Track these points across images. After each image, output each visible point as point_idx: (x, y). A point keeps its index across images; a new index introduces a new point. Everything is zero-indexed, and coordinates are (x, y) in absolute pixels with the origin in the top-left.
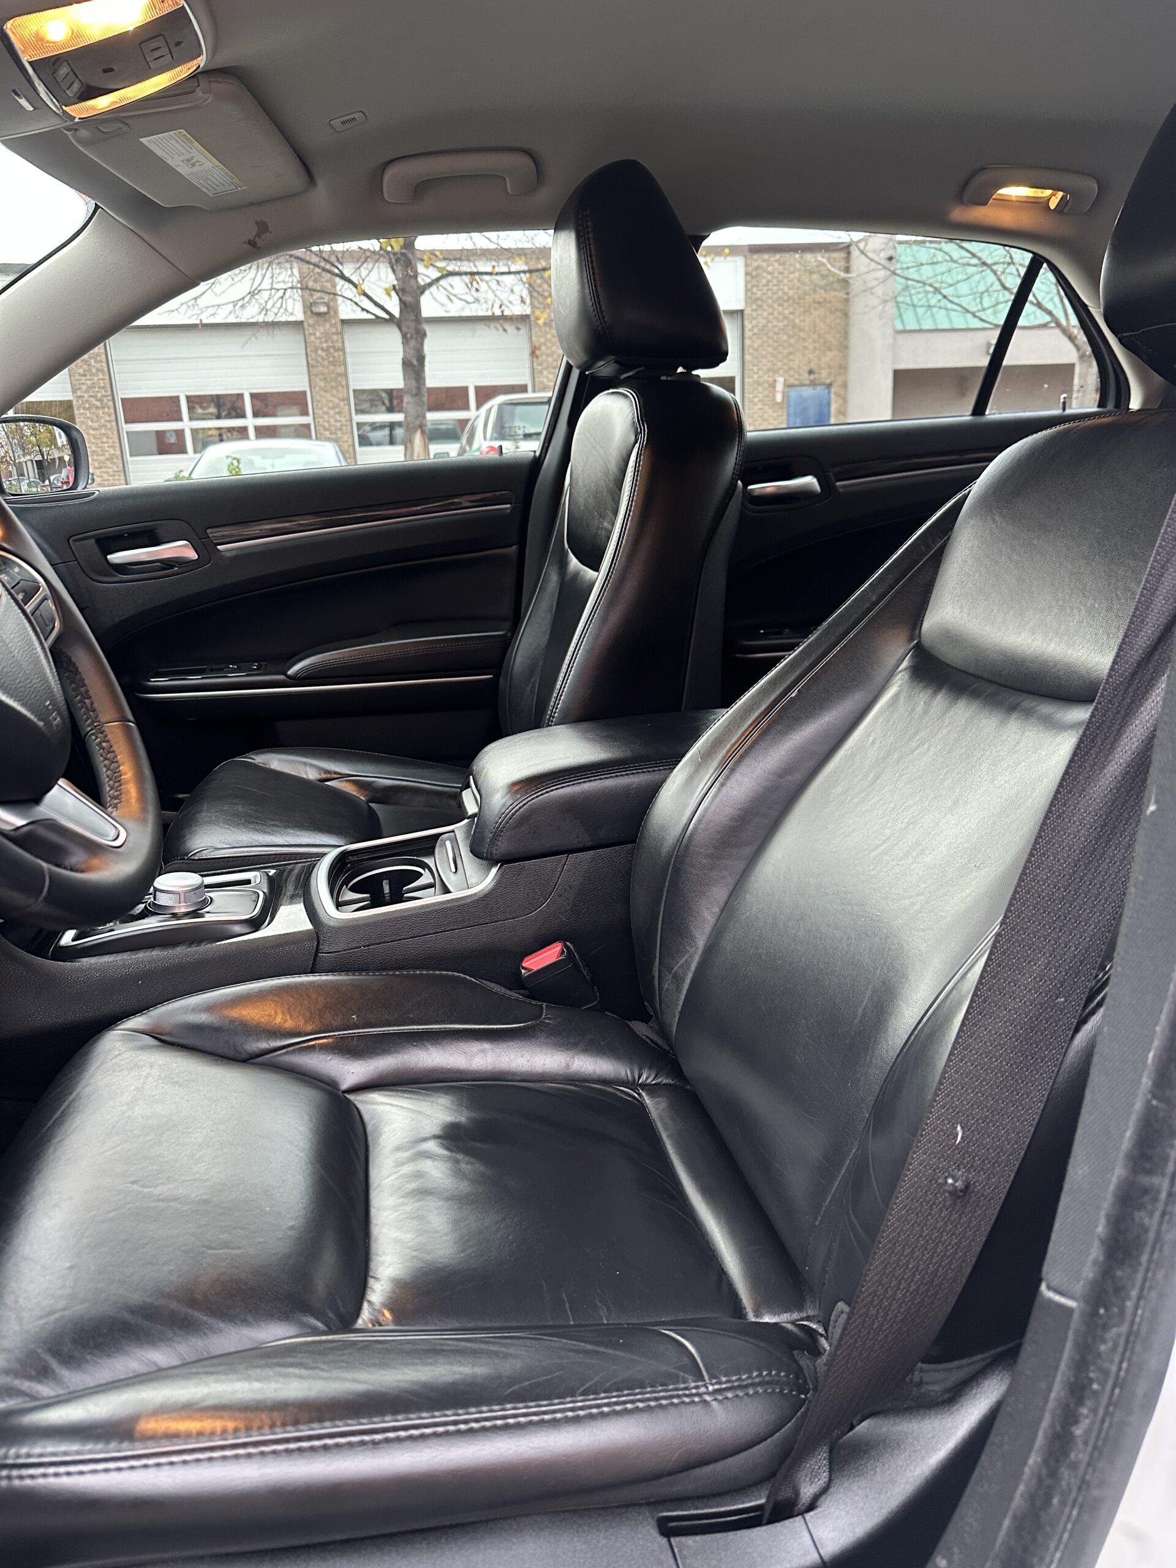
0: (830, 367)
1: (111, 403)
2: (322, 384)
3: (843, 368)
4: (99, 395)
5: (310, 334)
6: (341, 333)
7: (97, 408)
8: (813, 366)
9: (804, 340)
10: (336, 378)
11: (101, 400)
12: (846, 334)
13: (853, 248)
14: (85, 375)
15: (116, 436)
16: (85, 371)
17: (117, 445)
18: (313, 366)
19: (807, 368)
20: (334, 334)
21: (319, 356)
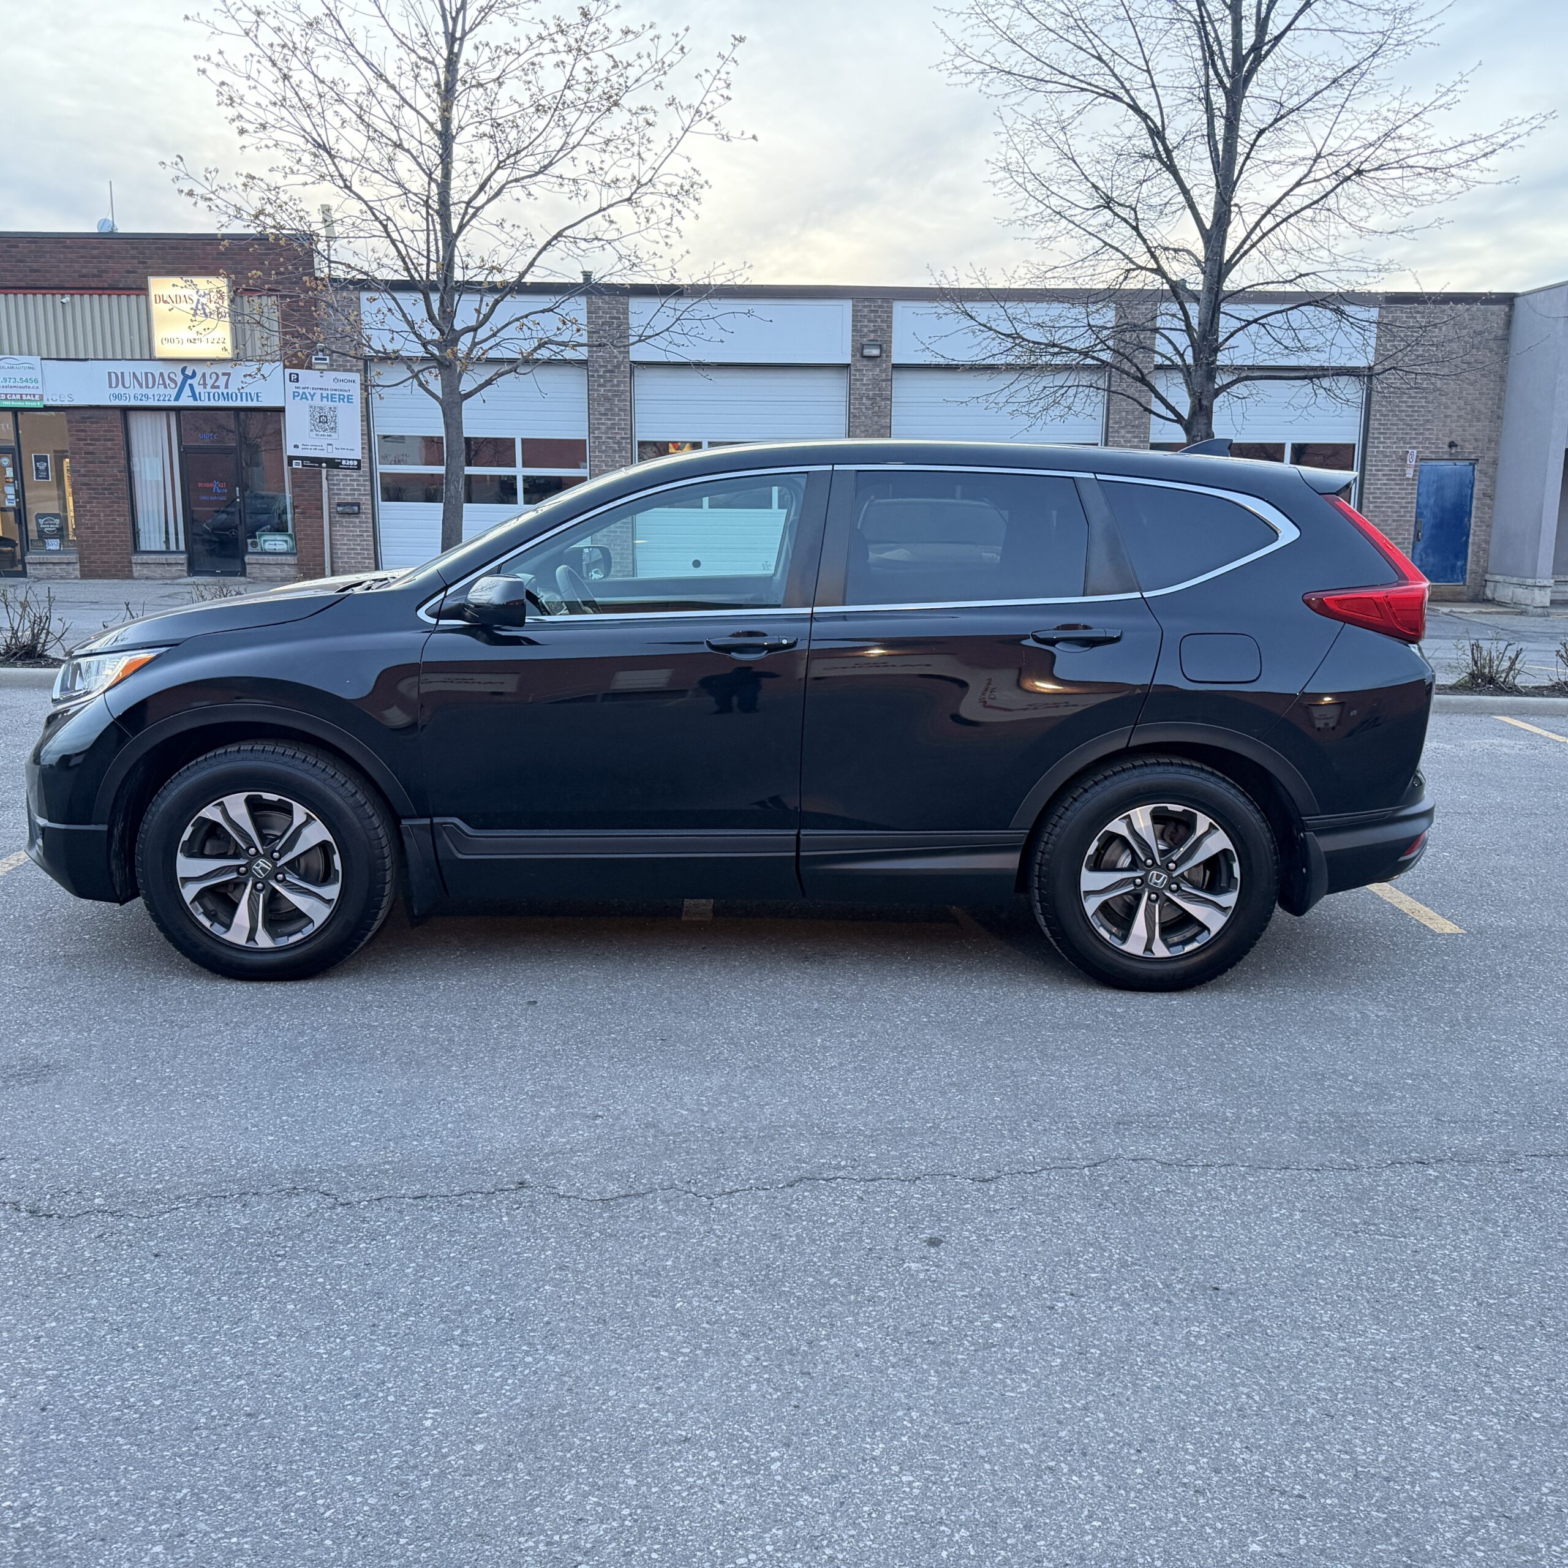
0: (1476, 440)
1: (629, 446)
3: (1494, 441)
4: (618, 437)
5: (857, 380)
6: (891, 380)
8: (1454, 438)
9: (1447, 407)
12: (1500, 401)
13: (1517, 301)
14: (603, 414)
16: (606, 410)
18: (855, 416)
19: (1447, 440)
20: (883, 380)
21: (863, 404)
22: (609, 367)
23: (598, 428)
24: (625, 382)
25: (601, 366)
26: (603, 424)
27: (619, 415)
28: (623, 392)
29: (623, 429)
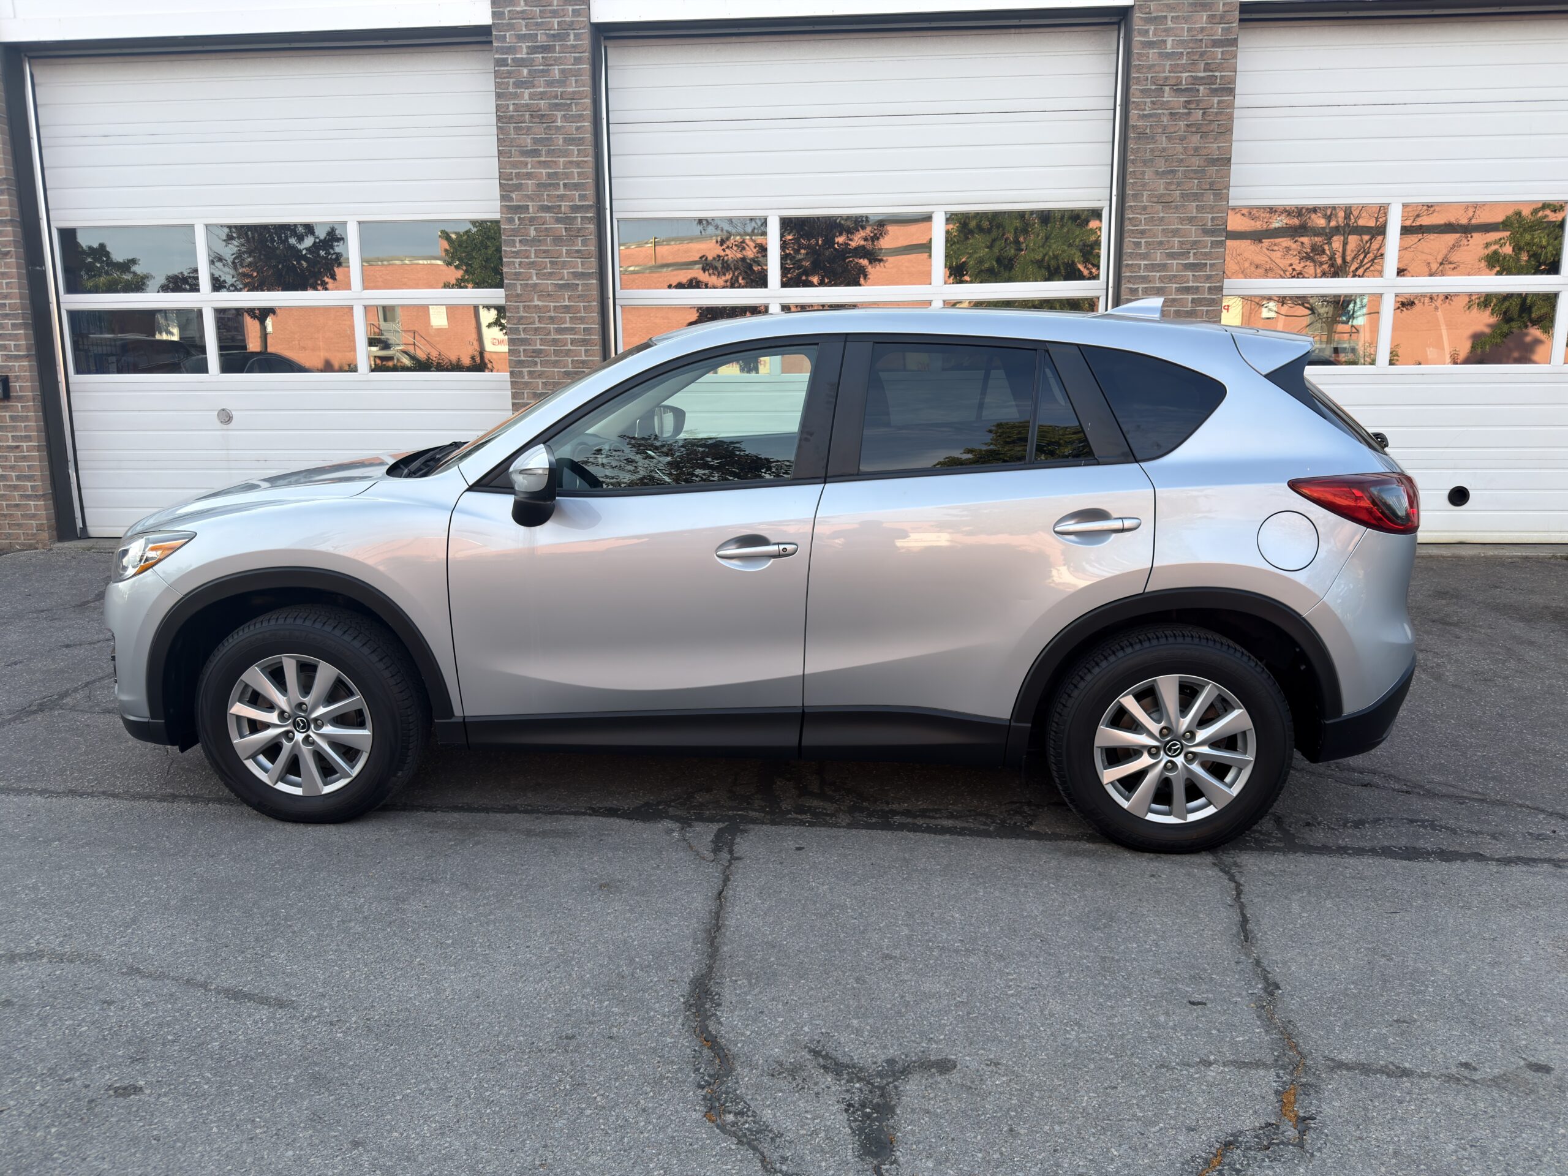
1: (592, 227)
2: (1160, 185)
4: (565, 205)
5: (1150, 44)
6: (1234, 42)
7: (558, 240)
10: (1200, 173)
11: (567, 220)
14: (535, 153)
15: (595, 315)
16: (536, 141)
17: (596, 337)
18: (1142, 135)
20: (1216, 43)
21: (1164, 105)
22: (541, 39)
23: (518, 187)
24: (577, 73)
25: (521, 38)
26: (529, 176)
27: (566, 153)
28: (574, 97)
29: (576, 186)
